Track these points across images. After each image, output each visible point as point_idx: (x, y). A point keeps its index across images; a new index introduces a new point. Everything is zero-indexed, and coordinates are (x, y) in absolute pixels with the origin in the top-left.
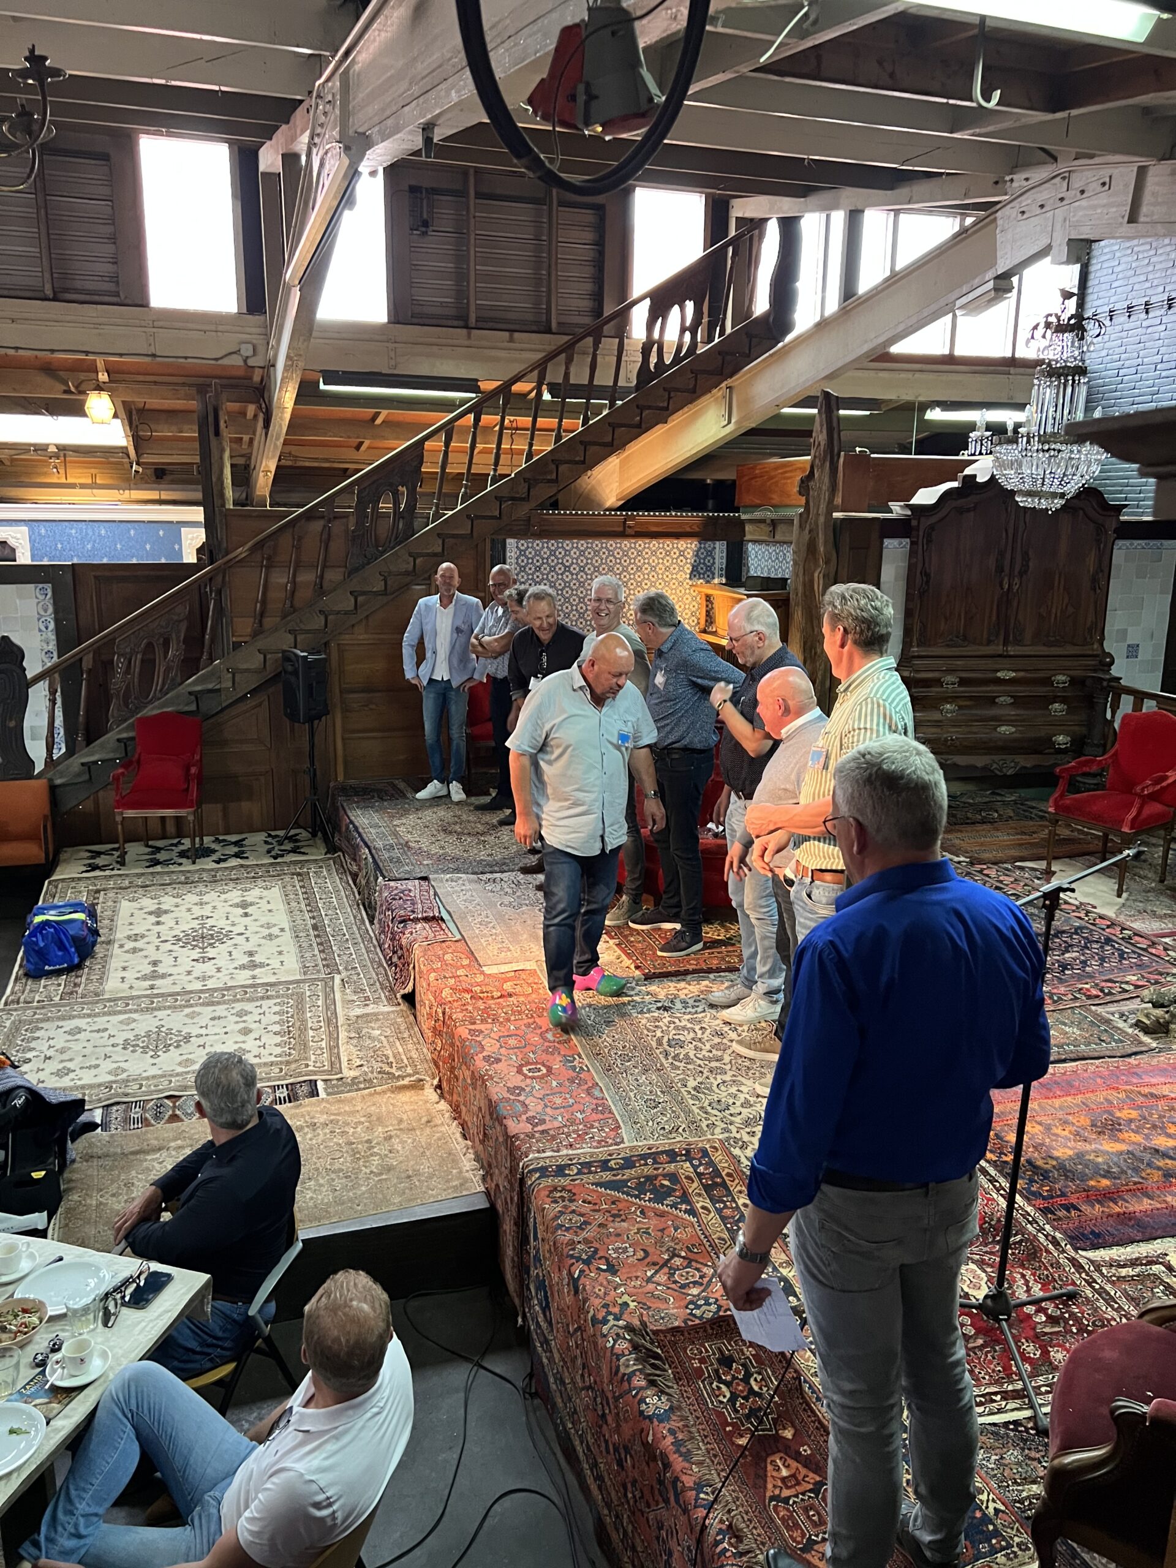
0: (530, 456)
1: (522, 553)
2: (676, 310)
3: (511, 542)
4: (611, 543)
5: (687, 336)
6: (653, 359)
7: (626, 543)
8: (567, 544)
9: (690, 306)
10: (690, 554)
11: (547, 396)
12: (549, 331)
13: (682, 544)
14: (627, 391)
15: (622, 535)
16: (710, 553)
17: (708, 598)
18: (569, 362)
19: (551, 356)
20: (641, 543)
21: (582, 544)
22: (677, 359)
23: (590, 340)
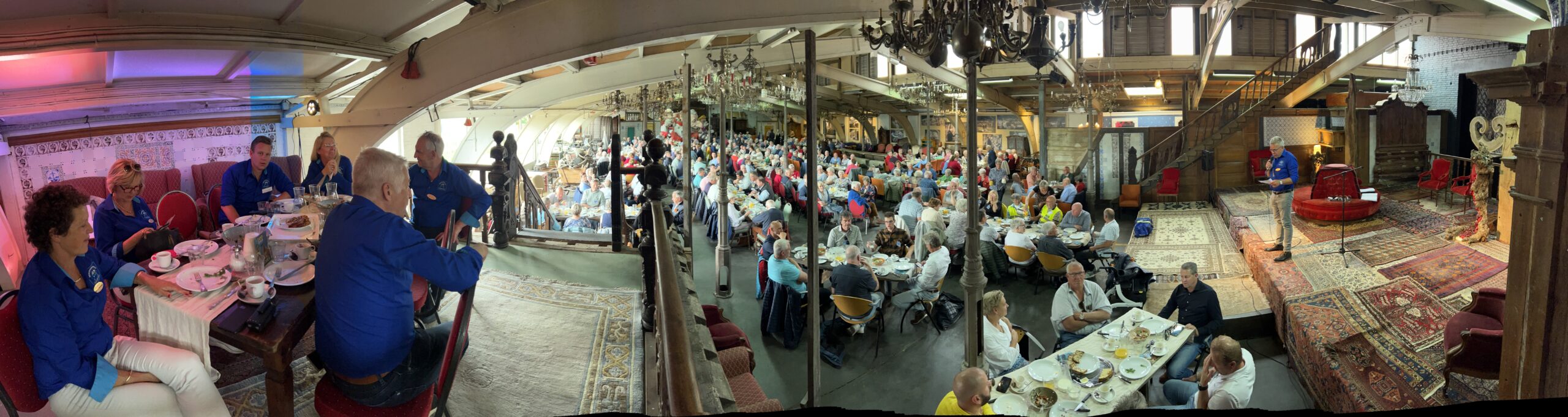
0: (1270, 92)
1: (1268, 121)
2: (1308, 49)
3: (1265, 118)
4: (1293, 118)
5: (1312, 57)
6: (1303, 64)
7: (1297, 118)
8: (1280, 118)
9: (1312, 48)
10: (1315, 120)
11: (1274, 75)
12: (1274, 56)
13: (1313, 117)
14: (1296, 73)
15: (1296, 115)
16: (1321, 120)
17: (1321, 133)
18: (1280, 65)
19: (1275, 63)
20: (1301, 117)
21: (1284, 118)
22: (1309, 64)
23: (1285, 59)
